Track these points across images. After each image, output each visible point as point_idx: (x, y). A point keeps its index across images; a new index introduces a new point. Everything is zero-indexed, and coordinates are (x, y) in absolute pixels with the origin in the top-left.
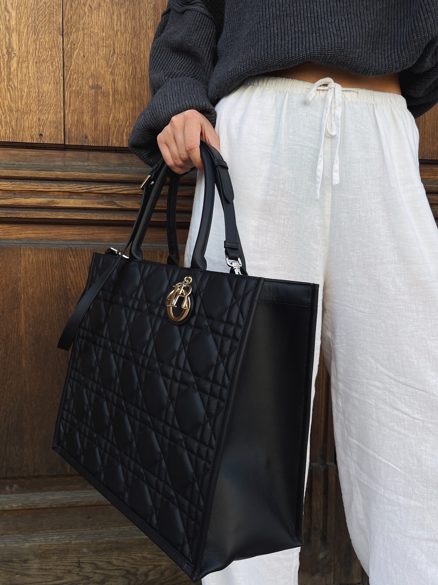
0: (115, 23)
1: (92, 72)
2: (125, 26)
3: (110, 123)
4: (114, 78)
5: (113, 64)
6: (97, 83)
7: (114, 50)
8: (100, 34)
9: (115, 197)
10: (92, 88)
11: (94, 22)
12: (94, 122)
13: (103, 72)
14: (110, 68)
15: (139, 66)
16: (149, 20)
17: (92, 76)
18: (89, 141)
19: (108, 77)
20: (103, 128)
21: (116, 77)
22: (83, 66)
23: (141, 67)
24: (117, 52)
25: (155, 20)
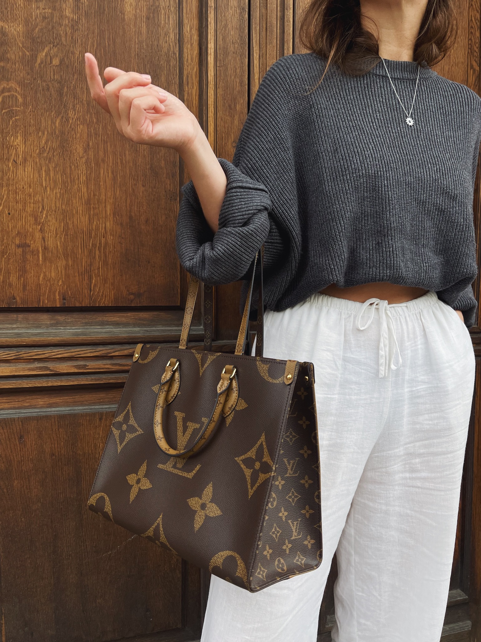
0: (43, 178)
1: (19, 229)
2: (55, 182)
3: (40, 282)
4: (44, 235)
5: (42, 220)
6: (25, 242)
7: (43, 206)
8: (26, 190)
9: (48, 361)
10: (19, 246)
11: (19, 178)
12: (22, 282)
13: (31, 230)
14: (39, 225)
15: (71, 222)
16: (81, 175)
17: (19, 233)
18: (16, 302)
19: (38, 235)
20: (33, 288)
21: (46, 235)
22: (8, 224)
24: (46, 208)
25: (88, 175)
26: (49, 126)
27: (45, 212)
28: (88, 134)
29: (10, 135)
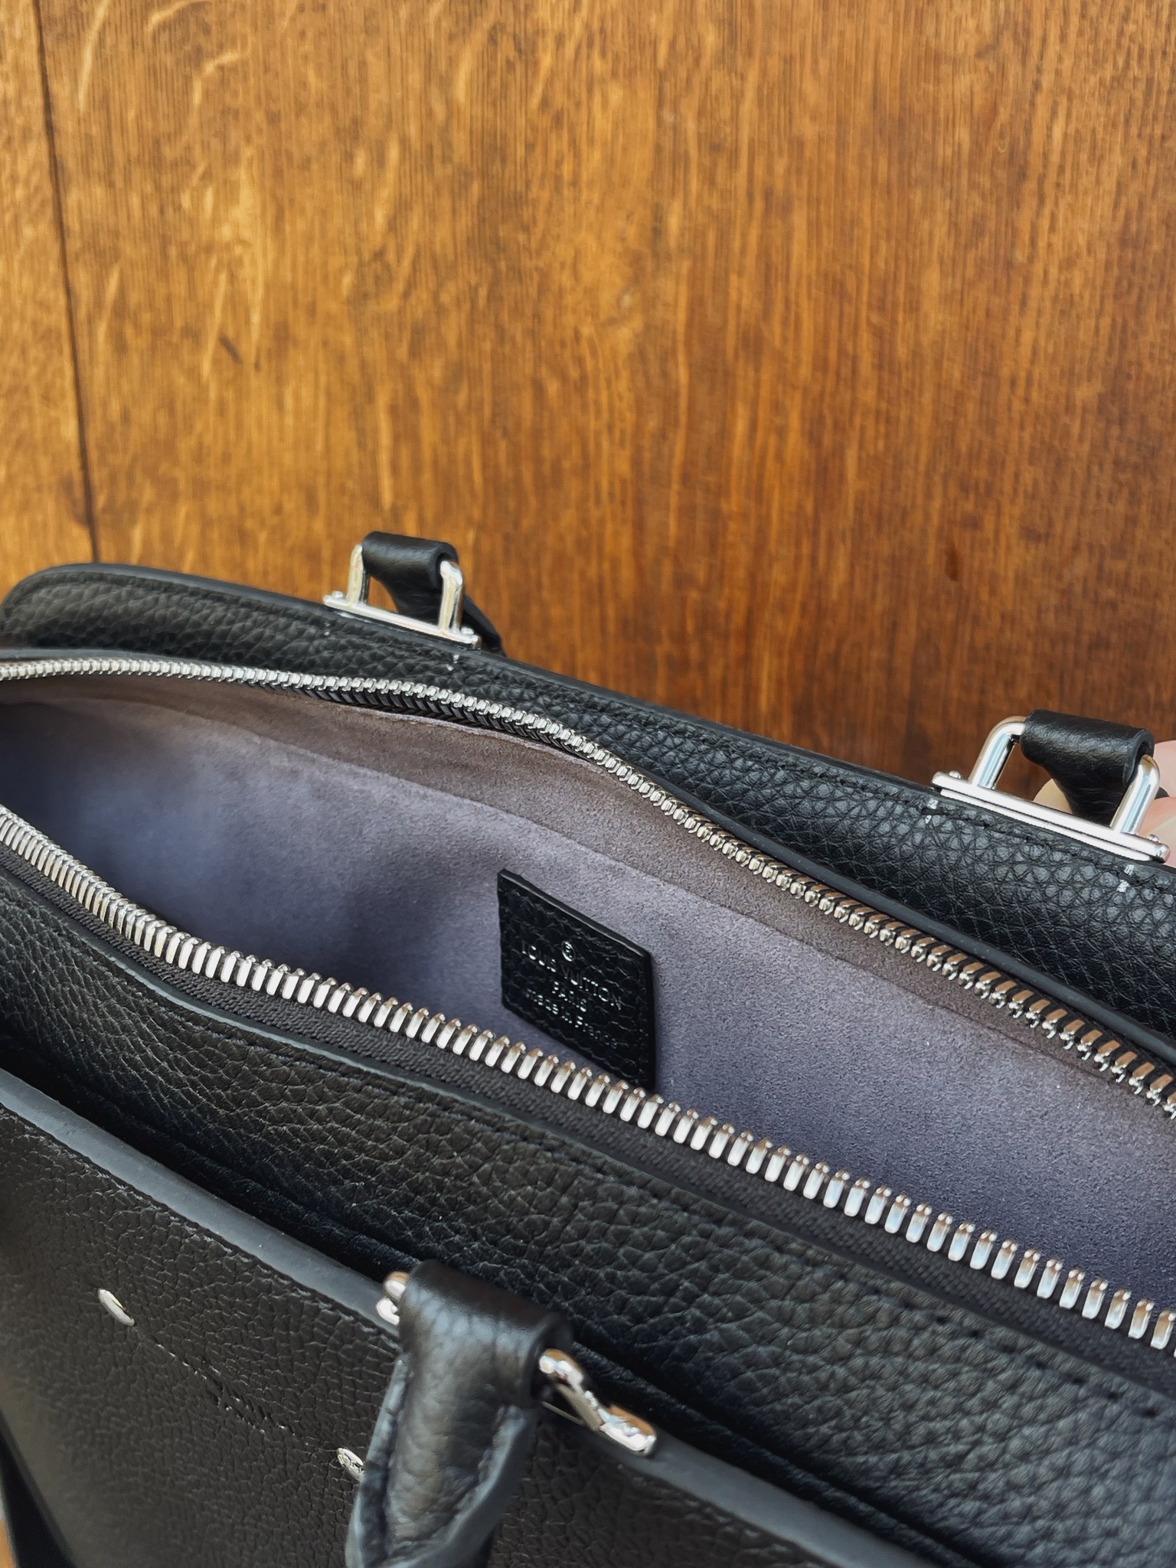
0: (384, 458)
25: (646, 443)
28: (658, 149)
29: (195, 180)
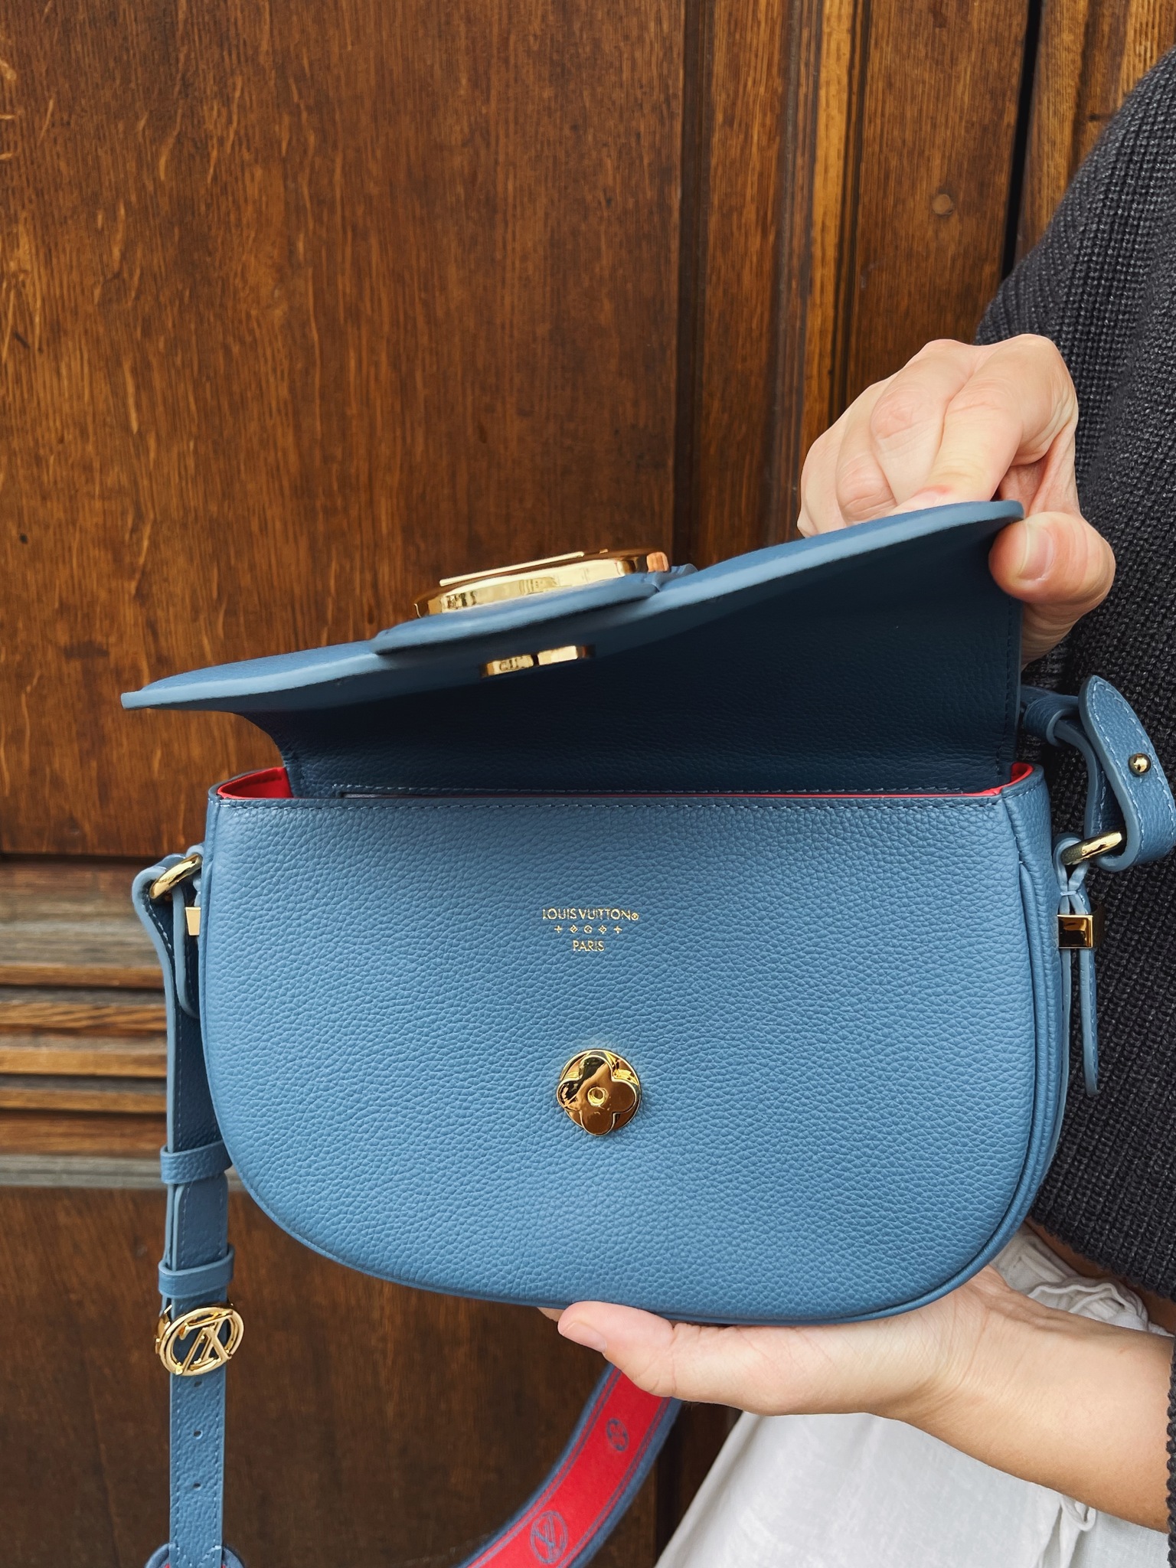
1: (64, 595)
2: (173, 410)
3: (156, 774)
4: (152, 613)
5: (142, 560)
6: (86, 638)
7: (138, 509)
8: (73, 447)
10: (69, 653)
11: (42, 404)
12: (94, 774)
13: (103, 595)
14: (131, 578)
15: (246, 566)
16: (272, 380)
17: (64, 608)
18: (84, 837)
19: (129, 613)
20: (134, 796)
21: (160, 613)
22: (24, 577)
23: (252, 567)
24: (152, 516)
26: (131, 182)
27: (147, 531)
